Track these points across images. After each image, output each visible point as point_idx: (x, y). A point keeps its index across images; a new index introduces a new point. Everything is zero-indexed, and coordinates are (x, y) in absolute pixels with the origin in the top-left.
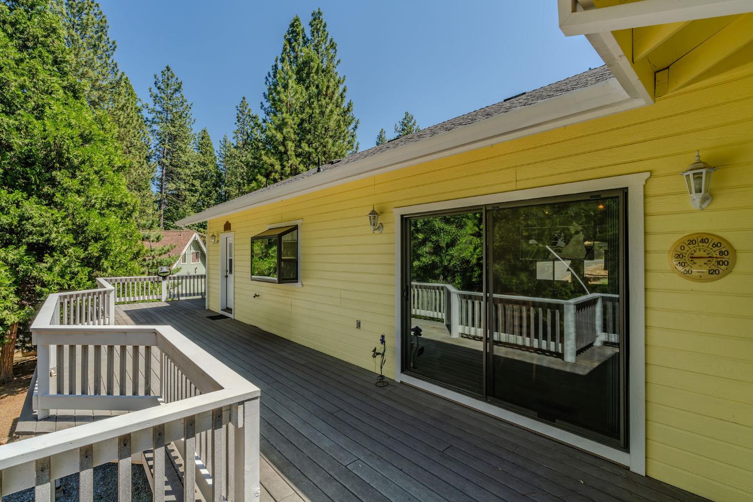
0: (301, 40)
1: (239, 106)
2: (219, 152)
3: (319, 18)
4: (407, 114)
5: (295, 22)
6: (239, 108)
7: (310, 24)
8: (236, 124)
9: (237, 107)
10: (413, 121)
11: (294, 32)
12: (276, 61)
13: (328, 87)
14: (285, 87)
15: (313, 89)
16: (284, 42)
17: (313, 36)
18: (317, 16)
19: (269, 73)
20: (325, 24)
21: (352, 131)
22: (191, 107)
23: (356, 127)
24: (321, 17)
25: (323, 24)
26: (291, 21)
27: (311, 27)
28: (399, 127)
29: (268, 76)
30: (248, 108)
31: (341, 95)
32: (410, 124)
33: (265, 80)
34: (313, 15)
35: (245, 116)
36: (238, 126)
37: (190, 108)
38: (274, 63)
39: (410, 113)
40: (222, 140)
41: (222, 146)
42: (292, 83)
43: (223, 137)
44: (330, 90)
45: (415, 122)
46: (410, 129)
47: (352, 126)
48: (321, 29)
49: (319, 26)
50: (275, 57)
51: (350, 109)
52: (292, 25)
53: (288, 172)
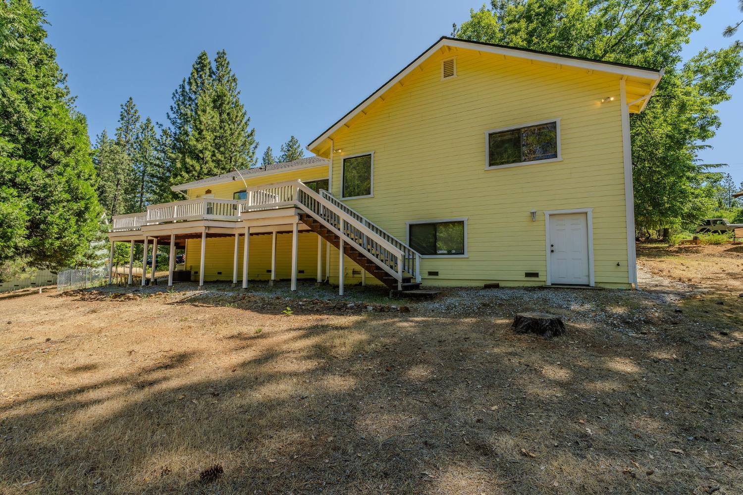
0: (207, 71)
1: (124, 105)
2: (94, 146)
3: (223, 57)
4: (293, 137)
5: (203, 56)
6: (124, 107)
7: (215, 60)
8: (119, 121)
9: (122, 105)
10: (297, 145)
11: (201, 64)
12: (184, 81)
13: (237, 116)
14: (204, 111)
15: (225, 116)
16: (191, 70)
17: (218, 70)
18: (221, 56)
19: (176, 90)
20: (228, 62)
21: (253, 149)
22: (76, 99)
23: (256, 147)
24: (225, 57)
25: (226, 62)
26: (199, 54)
27: (217, 62)
28: (285, 148)
29: (175, 93)
30: (134, 109)
31: (246, 123)
32: (295, 147)
33: (172, 96)
34: (218, 53)
35: (130, 116)
36: (122, 124)
37: (74, 100)
38: (182, 83)
39: (296, 137)
40: (100, 135)
41: (99, 141)
42: (208, 109)
43: (102, 132)
44: (238, 119)
45: (299, 145)
46: (295, 150)
47: (253, 145)
48: (225, 65)
49: (224, 62)
50: (183, 78)
51: (253, 134)
52: (200, 58)
53: (206, 172)
